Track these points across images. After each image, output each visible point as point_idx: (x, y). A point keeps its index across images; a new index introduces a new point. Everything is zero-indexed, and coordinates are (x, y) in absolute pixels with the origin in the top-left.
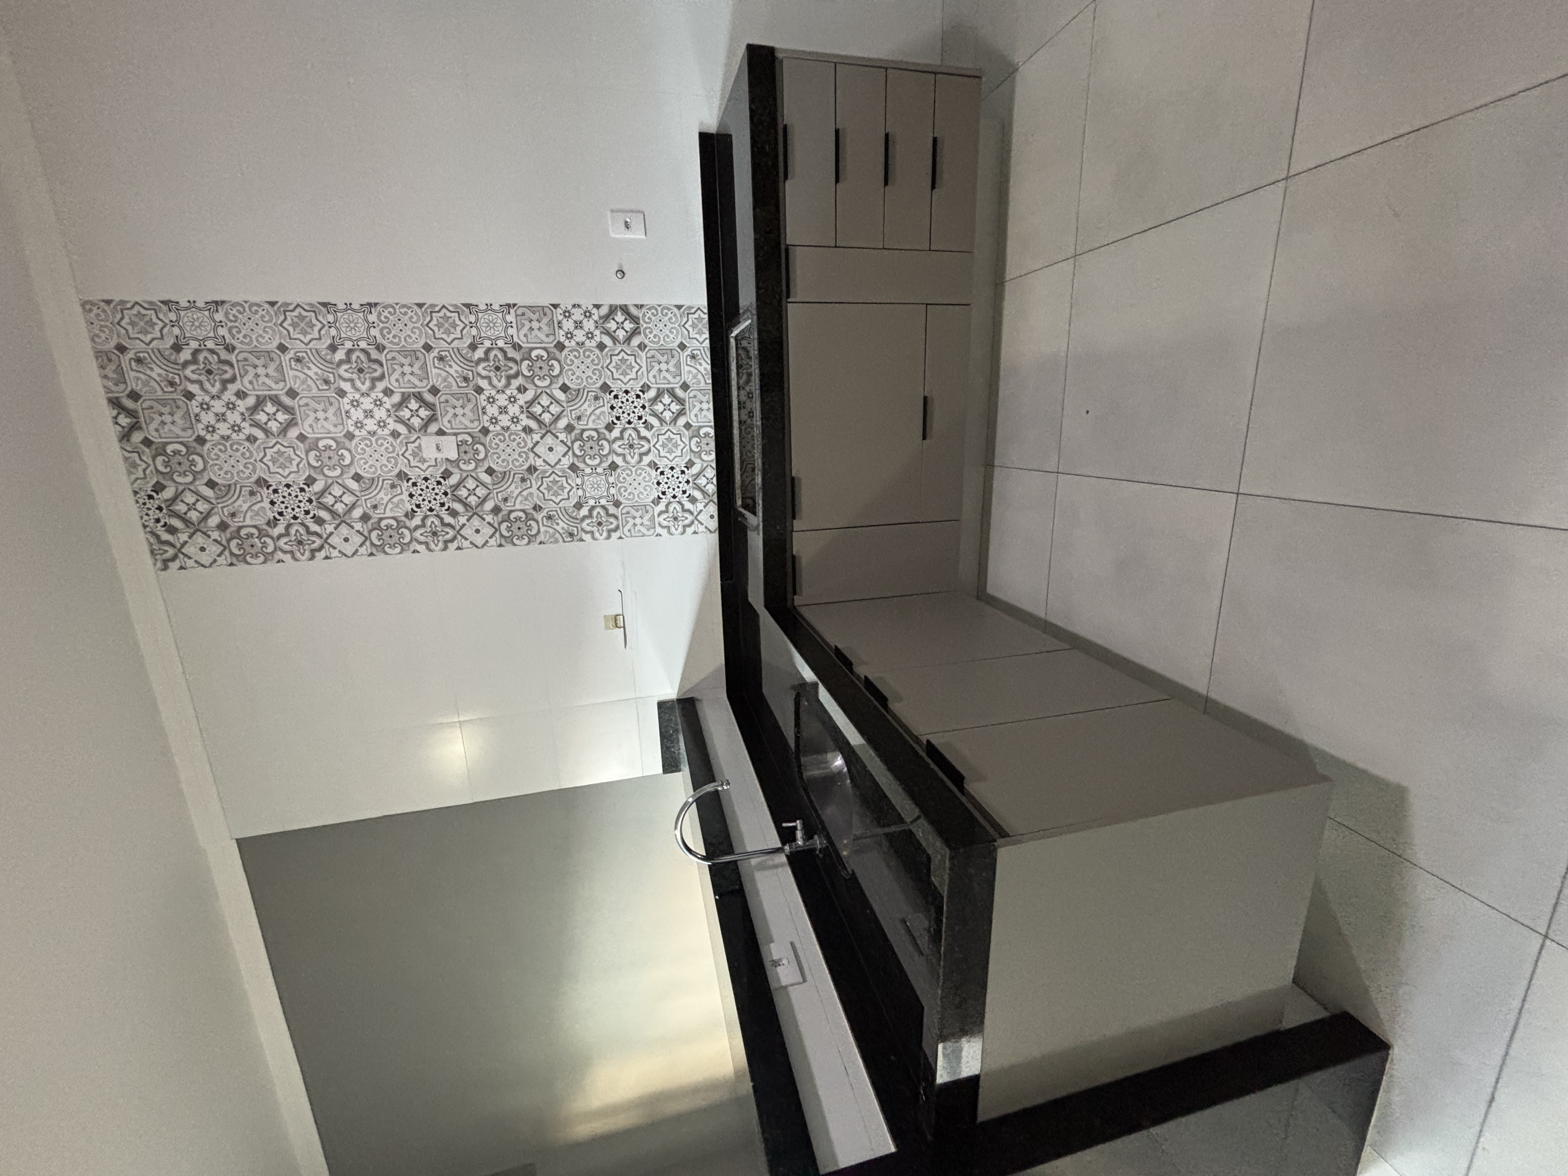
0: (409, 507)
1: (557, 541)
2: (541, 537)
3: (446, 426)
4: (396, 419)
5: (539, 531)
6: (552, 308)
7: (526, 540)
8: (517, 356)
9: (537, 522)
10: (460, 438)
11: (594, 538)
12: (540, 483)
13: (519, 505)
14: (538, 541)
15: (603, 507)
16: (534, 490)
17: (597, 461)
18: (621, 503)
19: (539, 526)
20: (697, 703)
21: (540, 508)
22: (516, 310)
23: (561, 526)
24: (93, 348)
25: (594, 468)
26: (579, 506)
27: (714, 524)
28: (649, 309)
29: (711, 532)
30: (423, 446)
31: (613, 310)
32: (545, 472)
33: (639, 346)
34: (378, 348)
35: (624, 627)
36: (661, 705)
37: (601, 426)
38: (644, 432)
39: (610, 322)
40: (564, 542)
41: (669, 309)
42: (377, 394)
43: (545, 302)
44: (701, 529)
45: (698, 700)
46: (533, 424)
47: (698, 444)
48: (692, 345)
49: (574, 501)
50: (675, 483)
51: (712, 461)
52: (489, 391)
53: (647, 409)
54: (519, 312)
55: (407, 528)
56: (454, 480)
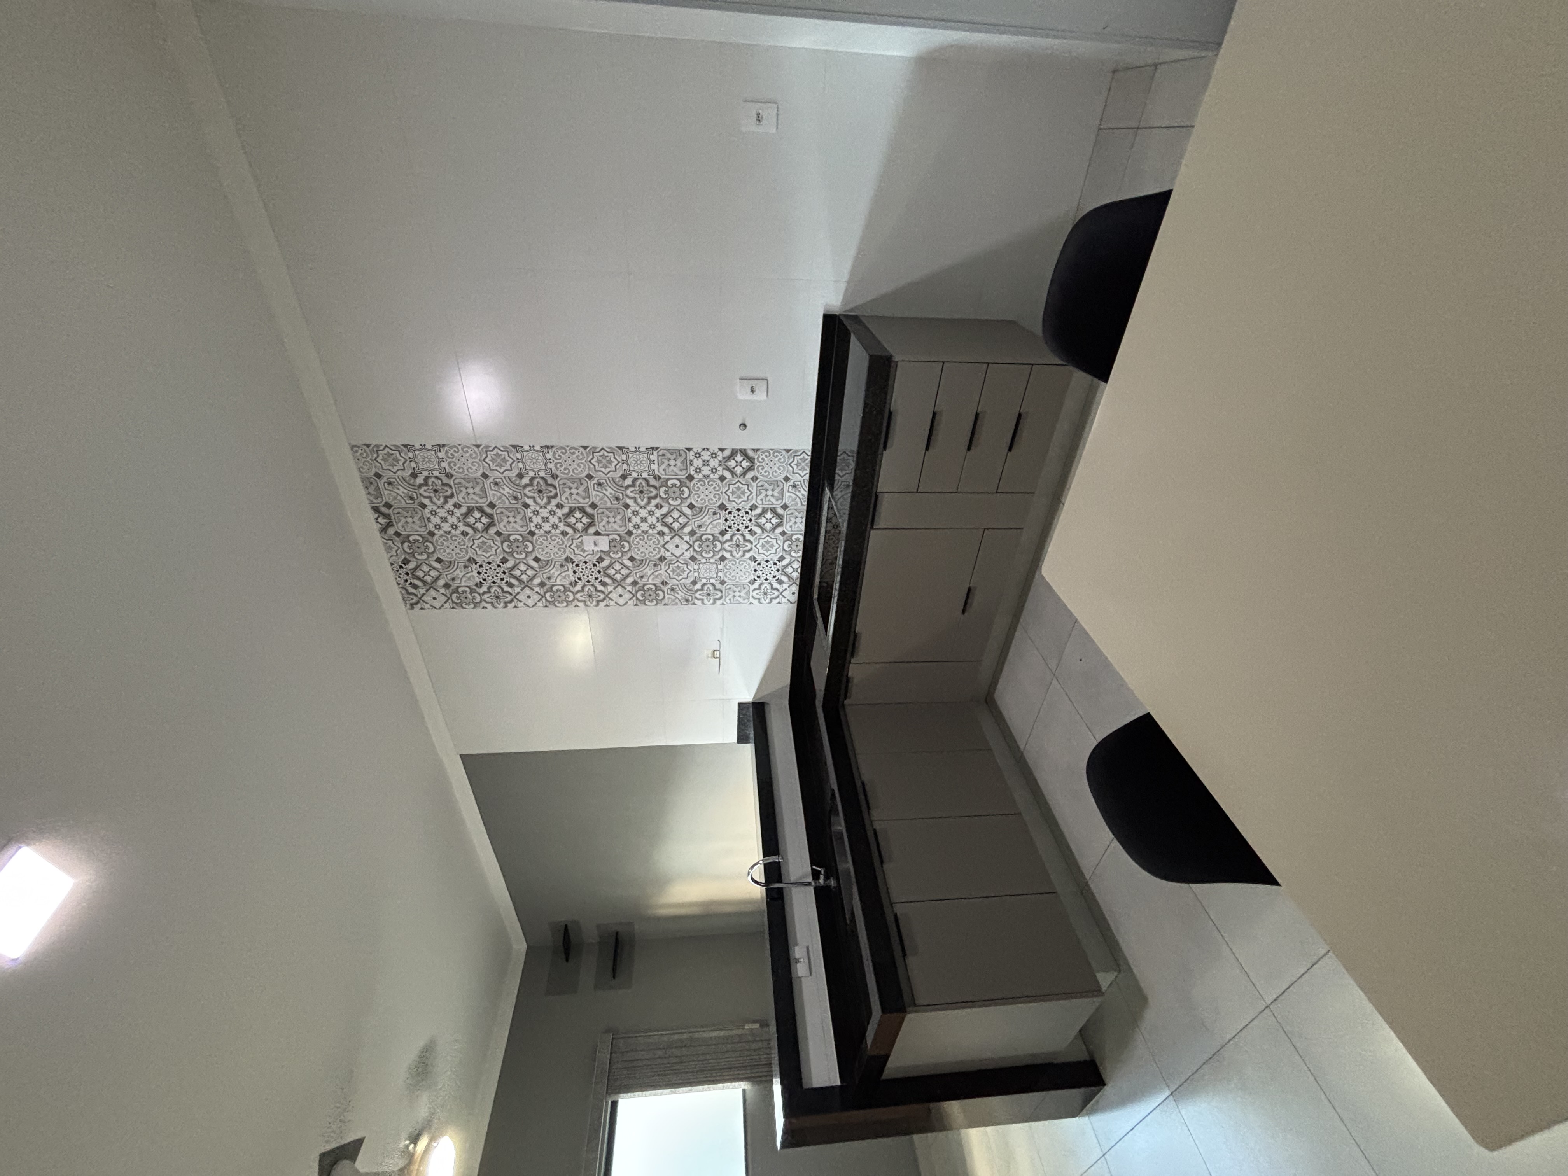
0: (573, 579)
1: (676, 604)
2: (666, 601)
3: (601, 530)
4: (565, 523)
5: (664, 597)
6: (687, 451)
7: (655, 602)
8: (657, 484)
9: (663, 592)
10: (611, 537)
11: (703, 603)
12: (667, 567)
13: (651, 580)
14: (663, 603)
15: (712, 584)
16: (662, 572)
17: (711, 554)
18: (726, 582)
19: (664, 594)
20: (766, 706)
21: (666, 583)
22: (658, 452)
23: (680, 595)
24: (360, 475)
25: (708, 559)
26: (694, 583)
27: (795, 598)
28: (764, 452)
29: (791, 603)
30: (584, 540)
31: (734, 453)
32: (671, 560)
33: (752, 479)
34: (552, 476)
35: (719, 658)
36: (740, 705)
37: (716, 532)
38: (748, 537)
39: (731, 462)
40: (682, 604)
41: (779, 452)
42: (552, 506)
43: (682, 446)
44: (784, 600)
45: (768, 704)
46: (666, 530)
47: (790, 546)
48: (795, 478)
49: (691, 579)
50: (768, 571)
51: (799, 557)
52: (634, 507)
53: (753, 522)
54: (660, 453)
55: (571, 591)
56: (606, 563)
